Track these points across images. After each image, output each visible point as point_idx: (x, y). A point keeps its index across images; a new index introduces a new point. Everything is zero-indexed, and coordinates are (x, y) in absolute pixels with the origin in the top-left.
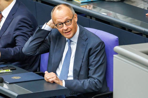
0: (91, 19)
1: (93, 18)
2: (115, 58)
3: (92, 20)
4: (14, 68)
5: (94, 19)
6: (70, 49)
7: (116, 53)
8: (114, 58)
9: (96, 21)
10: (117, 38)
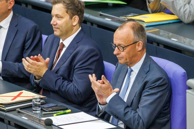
0: (158, 47)
1: (160, 45)
2: (189, 94)
3: (160, 47)
4: (66, 108)
5: (161, 47)
6: (129, 78)
7: (190, 88)
8: (187, 94)
9: (164, 49)
10: (184, 73)
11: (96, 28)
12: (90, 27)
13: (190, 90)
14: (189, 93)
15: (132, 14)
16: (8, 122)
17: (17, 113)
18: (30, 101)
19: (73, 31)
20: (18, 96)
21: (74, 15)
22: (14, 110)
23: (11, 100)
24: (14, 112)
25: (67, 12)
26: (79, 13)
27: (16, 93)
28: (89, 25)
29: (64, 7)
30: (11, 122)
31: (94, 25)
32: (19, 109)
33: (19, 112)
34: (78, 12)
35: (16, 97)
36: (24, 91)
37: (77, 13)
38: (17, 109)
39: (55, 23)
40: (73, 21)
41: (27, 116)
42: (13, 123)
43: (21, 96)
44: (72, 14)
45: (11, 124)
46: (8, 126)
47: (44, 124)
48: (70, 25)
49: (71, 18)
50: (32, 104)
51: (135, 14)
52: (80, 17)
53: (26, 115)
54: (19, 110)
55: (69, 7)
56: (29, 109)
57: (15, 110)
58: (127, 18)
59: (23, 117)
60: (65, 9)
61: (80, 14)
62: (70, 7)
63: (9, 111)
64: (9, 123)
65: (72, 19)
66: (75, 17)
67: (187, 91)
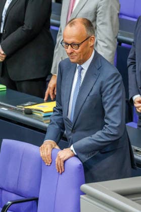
15: (30, 102)
51: (33, 103)
67: (82, 196)
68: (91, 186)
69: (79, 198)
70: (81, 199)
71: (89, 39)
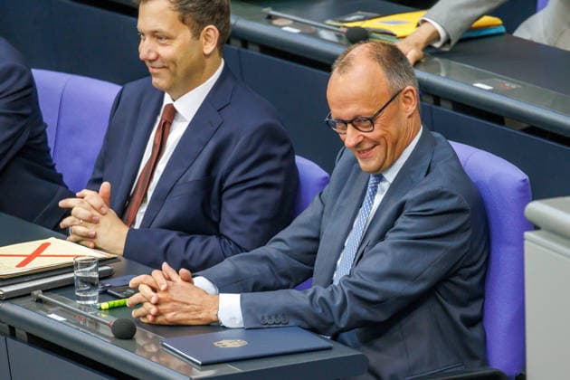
0: (438, 108)
1: (443, 103)
2: (531, 244)
3: (441, 108)
5: (446, 108)
10: (525, 181)
11: (259, 54)
12: (239, 52)
13: (536, 232)
14: (532, 241)
15: (359, 12)
16: (7, 331)
17: (34, 305)
18: (69, 268)
19: (206, 70)
20: (38, 253)
21: (202, 24)
22: (25, 294)
23: (18, 266)
24: (27, 301)
25: (183, 21)
26: (217, 16)
27: (29, 247)
28: (236, 48)
29: (173, 6)
30: (17, 330)
31: (250, 46)
32: (40, 291)
33: (40, 301)
34: (213, 14)
35: (29, 258)
36: (52, 240)
37: (213, 18)
38: (35, 293)
39: (152, 56)
40: (204, 41)
41: (63, 311)
42: (23, 333)
43: (44, 253)
44: (196, 25)
45: (17, 335)
46: (9, 340)
47: (112, 335)
48: (195, 54)
49: (197, 35)
50: (73, 278)
51: (370, 14)
52: (221, 29)
53: (59, 308)
54: (41, 296)
55: (186, 6)
56: (69, 291)
57: (30, 294)
58: (344, 27)
59: (53, 316)
60: (177, 14)
61: (221, 19)
62: (190, 5)
63: (10, 298)
64: (12, 332)
65: (198, 38)
66: (207, 30)
67: (527, 234)
68: (550, 205)
69: (522, 239)
70: (526, 243)
71: (401, 95)
